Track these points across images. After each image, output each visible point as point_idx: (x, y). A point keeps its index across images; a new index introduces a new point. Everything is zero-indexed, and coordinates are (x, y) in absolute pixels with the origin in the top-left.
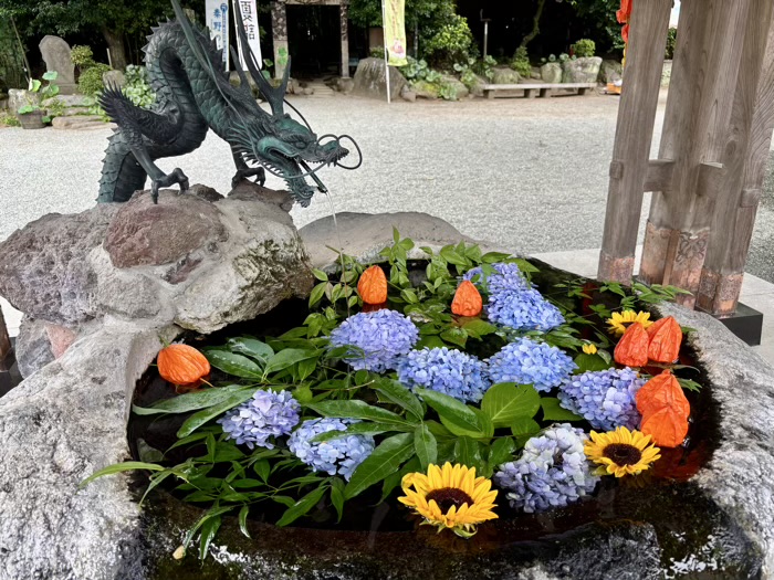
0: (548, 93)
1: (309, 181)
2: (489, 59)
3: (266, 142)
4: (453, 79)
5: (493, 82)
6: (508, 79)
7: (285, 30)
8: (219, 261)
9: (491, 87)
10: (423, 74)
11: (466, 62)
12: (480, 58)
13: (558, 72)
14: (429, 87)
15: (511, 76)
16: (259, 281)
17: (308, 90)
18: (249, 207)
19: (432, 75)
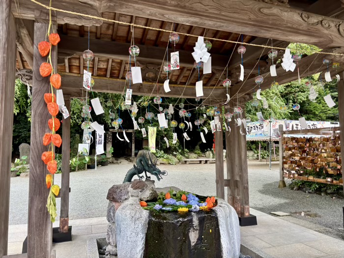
0: (208, 162)
1: (160, 177)
2: (186, 150)
3: (154, 172)
4: (173, 157)
5: (188, 158)
6: (193, 157)
7: (111, 140)
8: (147, 189)
9: (187, 160)
10: (163, 156)
11: (178, 151)
12: (183, 150)
13: (211, 155)
14: (165, 160)
15: (194, 156)
16: (152, 193)
17: (119, 162)
18: (148, 182)
19: (166, 156)
